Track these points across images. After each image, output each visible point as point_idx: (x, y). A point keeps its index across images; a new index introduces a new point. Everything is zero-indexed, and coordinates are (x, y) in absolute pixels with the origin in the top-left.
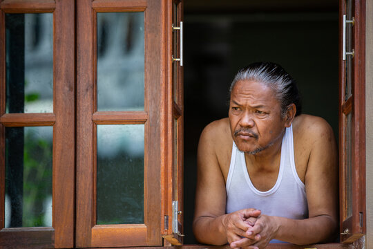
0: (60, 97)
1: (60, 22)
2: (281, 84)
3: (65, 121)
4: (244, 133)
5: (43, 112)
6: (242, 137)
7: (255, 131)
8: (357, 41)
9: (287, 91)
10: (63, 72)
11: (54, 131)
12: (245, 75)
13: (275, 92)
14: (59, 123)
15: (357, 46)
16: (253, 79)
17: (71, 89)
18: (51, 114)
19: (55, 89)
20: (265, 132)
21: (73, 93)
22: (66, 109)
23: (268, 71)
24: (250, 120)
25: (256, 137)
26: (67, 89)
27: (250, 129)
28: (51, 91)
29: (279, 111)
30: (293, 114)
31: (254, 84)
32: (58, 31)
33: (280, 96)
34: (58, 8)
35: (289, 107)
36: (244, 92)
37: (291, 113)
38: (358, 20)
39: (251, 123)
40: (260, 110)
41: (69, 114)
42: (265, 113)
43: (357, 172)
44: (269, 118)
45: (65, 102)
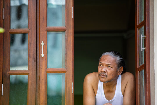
0: (31, 64)
1: (31, 37)
2: (118, 58)
3: (32, 73)
4: (102, 74)
5: (24, 70)
6: (102, 76)
7: (106, 74)
8: (147, 44)
9: (120, 61)
10: (32, 55)
11: (28, 77)
12: (106, 54)
13: (115, 60)
14: (30, 74)
15: (147, 46)
16: (108, 55)
17: (35, 61)
18: (27, 70)
19: (29, 61)
20: (110, 74)
21: (35, 63)
22: (33, 69)
23: (114, 53)
24: (105, 70)
25: (107, 76)
26: (33, 61)
27: (105, 73)
28: (27, 62)
29: (116, 68)
30: (122, 70)
31: (109, 57)
32: (30, 40)
33: (117, 62)
34: (30, 32)
35: (120, 67)
36: (104, 59)
37: (121, 70)
38: (147, 36)
39: (105, 71)
40: (109, 66)
41: (34, 70)
42: (111, 67)
43: (147, 92)
44: (113, 70)
45: (33, 66)
